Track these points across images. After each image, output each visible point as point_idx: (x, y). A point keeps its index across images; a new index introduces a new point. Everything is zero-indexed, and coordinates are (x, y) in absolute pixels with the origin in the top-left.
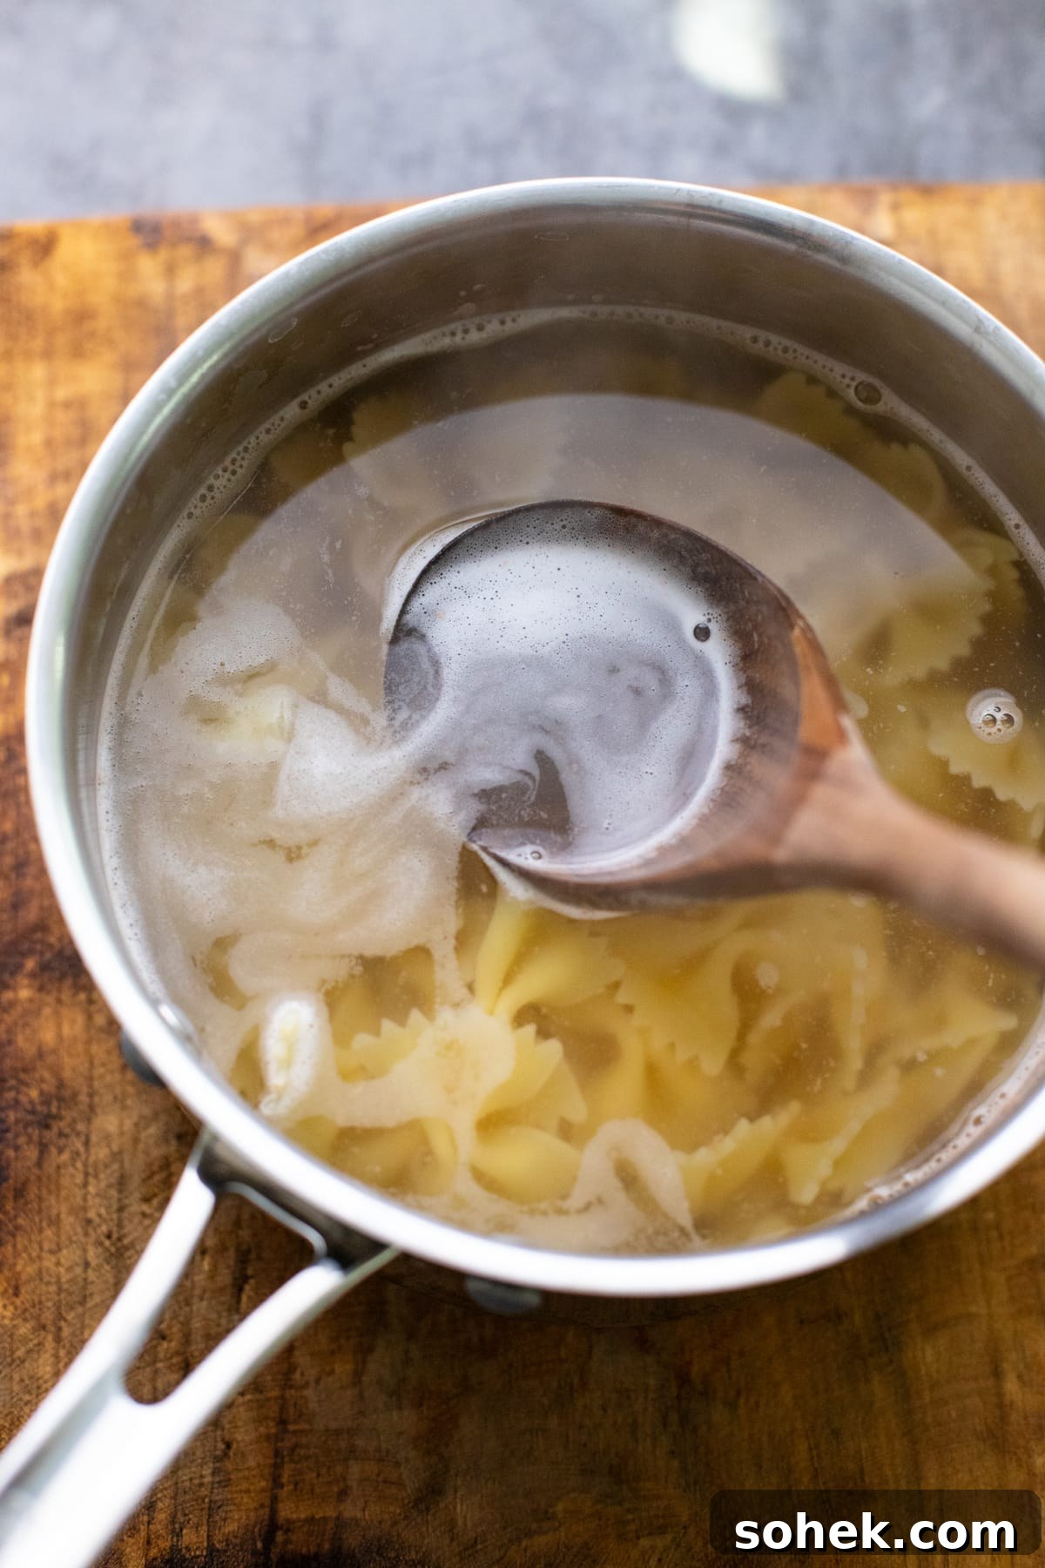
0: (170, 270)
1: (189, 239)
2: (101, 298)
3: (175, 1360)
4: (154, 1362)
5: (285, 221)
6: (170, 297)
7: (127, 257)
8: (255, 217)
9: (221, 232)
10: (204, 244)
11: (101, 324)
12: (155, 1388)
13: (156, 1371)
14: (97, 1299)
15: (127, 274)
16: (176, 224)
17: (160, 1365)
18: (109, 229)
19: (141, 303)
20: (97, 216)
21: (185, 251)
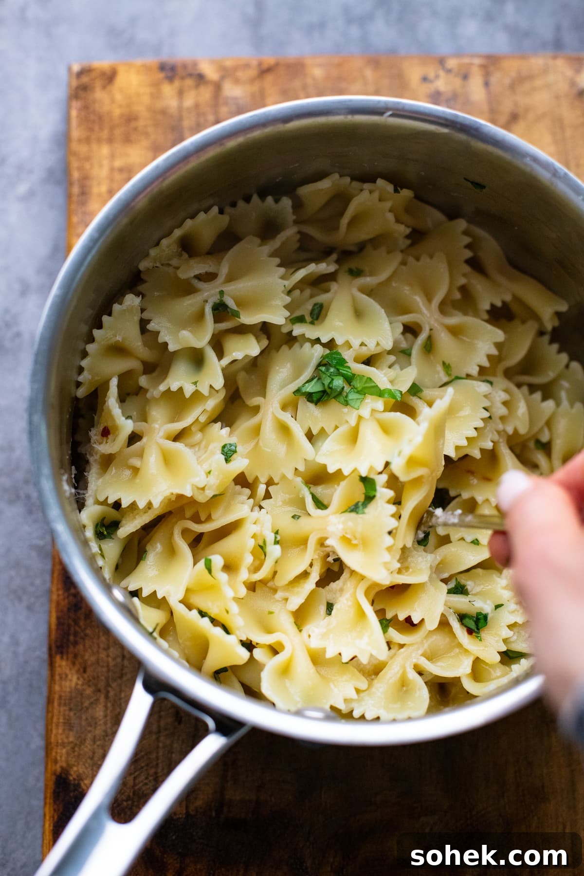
0: (181, 93)
1: (191, 75)
2: (141, 109)
3: (171, 711)
4: (160, 712)
5: (247, 66)
6: (180, 108)
7: (156, 85)
8: (229, 63)
9: (210, 72)
10: (200, 78)
11: (141, 123)
12: (159, 727)
13: (160, 717)
14: (129, 676)
15: (156, 95)
16: (185, 66)
17: (163, 713)
18: (147, 68)
19: (164, 112)
20: (139, 61)
21: (189, 82)
